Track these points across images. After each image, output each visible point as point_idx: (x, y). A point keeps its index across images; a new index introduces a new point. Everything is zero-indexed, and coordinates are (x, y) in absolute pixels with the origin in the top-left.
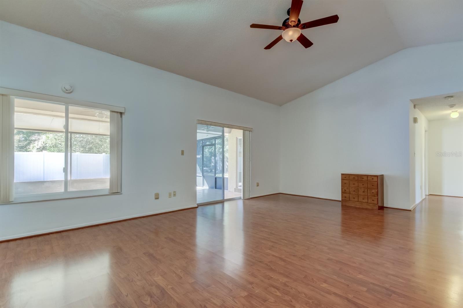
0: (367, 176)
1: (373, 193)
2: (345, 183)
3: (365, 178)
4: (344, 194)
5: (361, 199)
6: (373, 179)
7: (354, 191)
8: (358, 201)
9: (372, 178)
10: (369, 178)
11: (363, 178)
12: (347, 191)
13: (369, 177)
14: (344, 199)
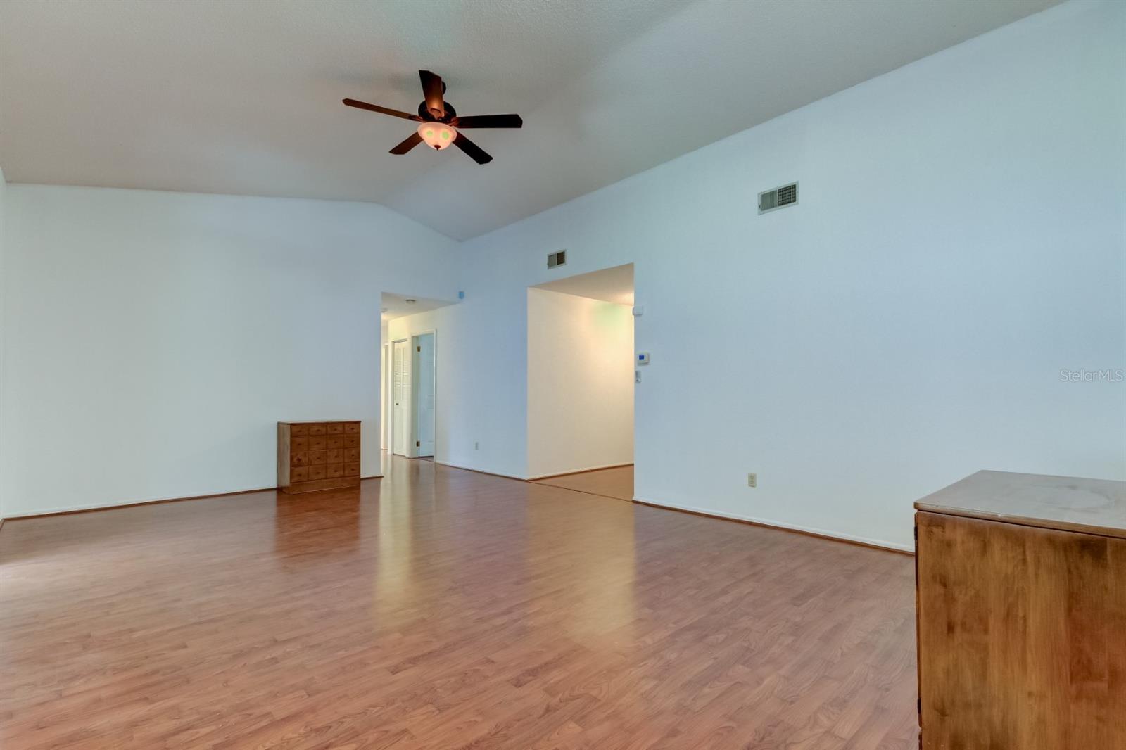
0: (343, 424)
1: (353, 455)
2: (299, 444)
3: (340, 428)
4: (297, 469)
5: (331, 473)
6: (353, 429)
7: (318, 458)
8: (326, 479)
9: (351, 427)
10: (346, 429)
11: (336, 430)
12: (304, 460)
13: (347, 425)
14: (295, 479)
